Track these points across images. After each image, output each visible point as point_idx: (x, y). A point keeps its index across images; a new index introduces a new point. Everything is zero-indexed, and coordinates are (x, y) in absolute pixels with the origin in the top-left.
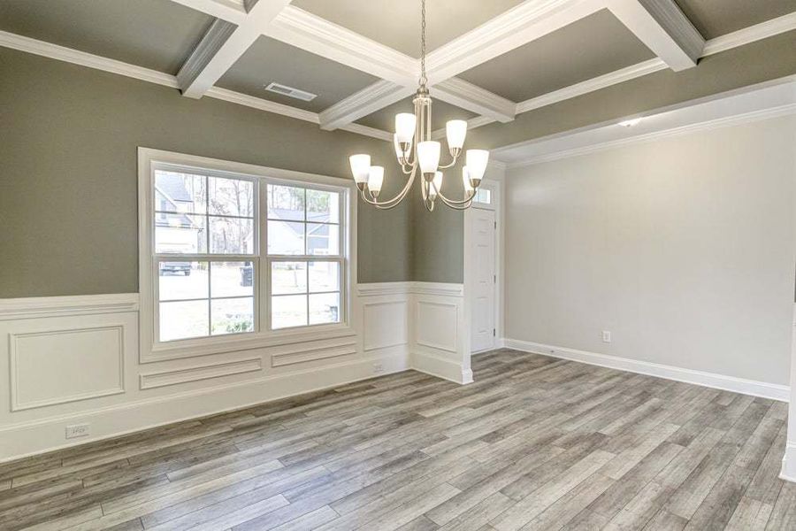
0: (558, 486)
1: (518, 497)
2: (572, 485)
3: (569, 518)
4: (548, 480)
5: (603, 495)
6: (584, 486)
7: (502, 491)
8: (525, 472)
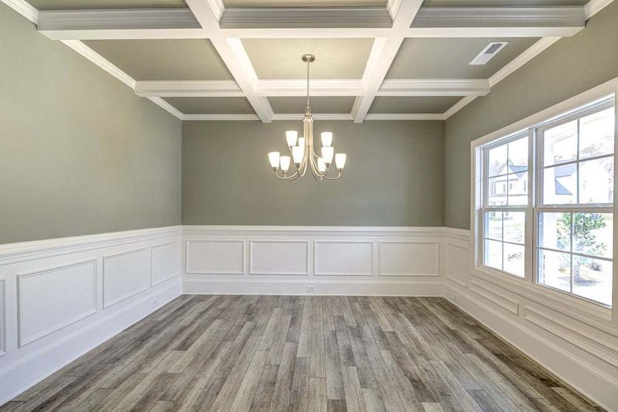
0: (250, 386)
1: (267, 367)
2: (241, 390)
3: (234, 369)
4: (258, 387)
5: (217, 394)
6: (233, 394)
7: (278, 366)
8: (277, 385)
